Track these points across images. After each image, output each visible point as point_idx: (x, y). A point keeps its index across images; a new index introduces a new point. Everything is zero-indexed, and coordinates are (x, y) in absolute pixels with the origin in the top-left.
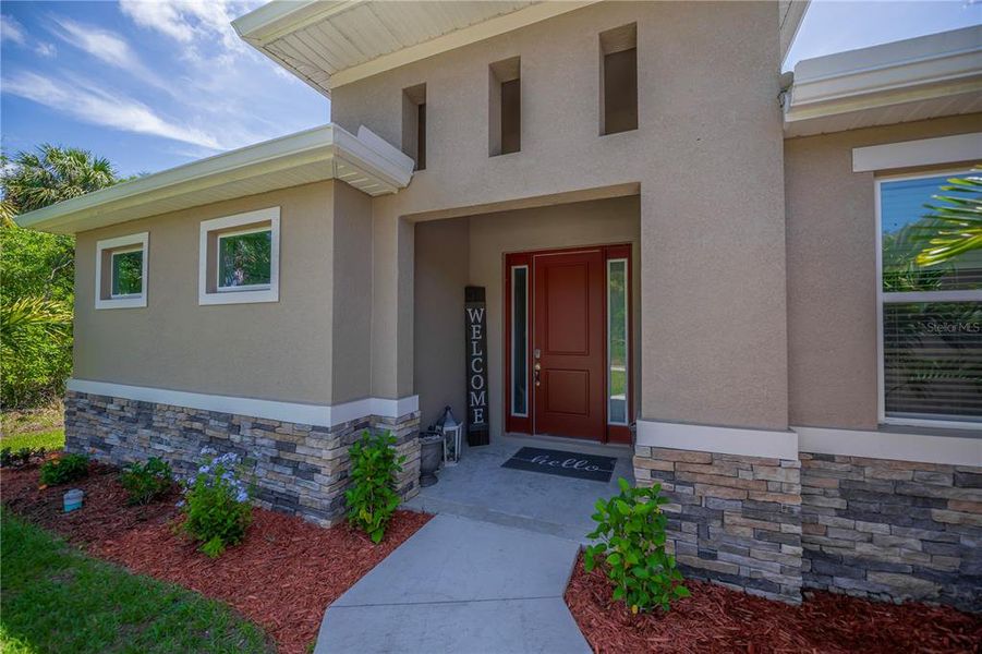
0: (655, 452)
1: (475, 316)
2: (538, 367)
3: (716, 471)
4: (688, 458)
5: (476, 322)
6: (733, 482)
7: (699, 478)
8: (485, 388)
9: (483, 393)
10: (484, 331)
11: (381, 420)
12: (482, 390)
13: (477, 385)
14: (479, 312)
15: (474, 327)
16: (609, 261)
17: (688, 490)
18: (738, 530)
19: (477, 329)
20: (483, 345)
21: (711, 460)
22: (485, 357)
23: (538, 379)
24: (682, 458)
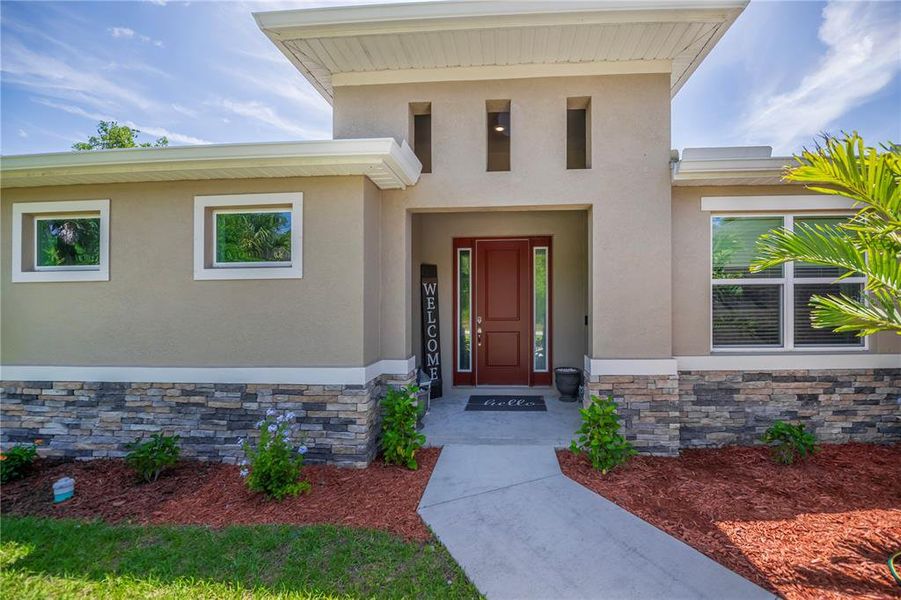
0: (602, 379)
1: (429, 289)
2: (480, 331)
3: (636, 386)
4: (621, 380)
5: (430, 295)
6: (645, 391)
7: (627, 392)
8: (438, 350)
9: (437, 354)
10: (436, 302)
11: (392, 377)
12: (436, 351)
13: (432, 347)
14: (433, 286)
15: (429, 299)
16: (535, 248)
17: (621, 400)
18: (647, 420)
19: (431, 301)
20: (436, 315)
21: (634, 379)
22: (437, 324)
23: (479, 340)
24: (618, 381)
